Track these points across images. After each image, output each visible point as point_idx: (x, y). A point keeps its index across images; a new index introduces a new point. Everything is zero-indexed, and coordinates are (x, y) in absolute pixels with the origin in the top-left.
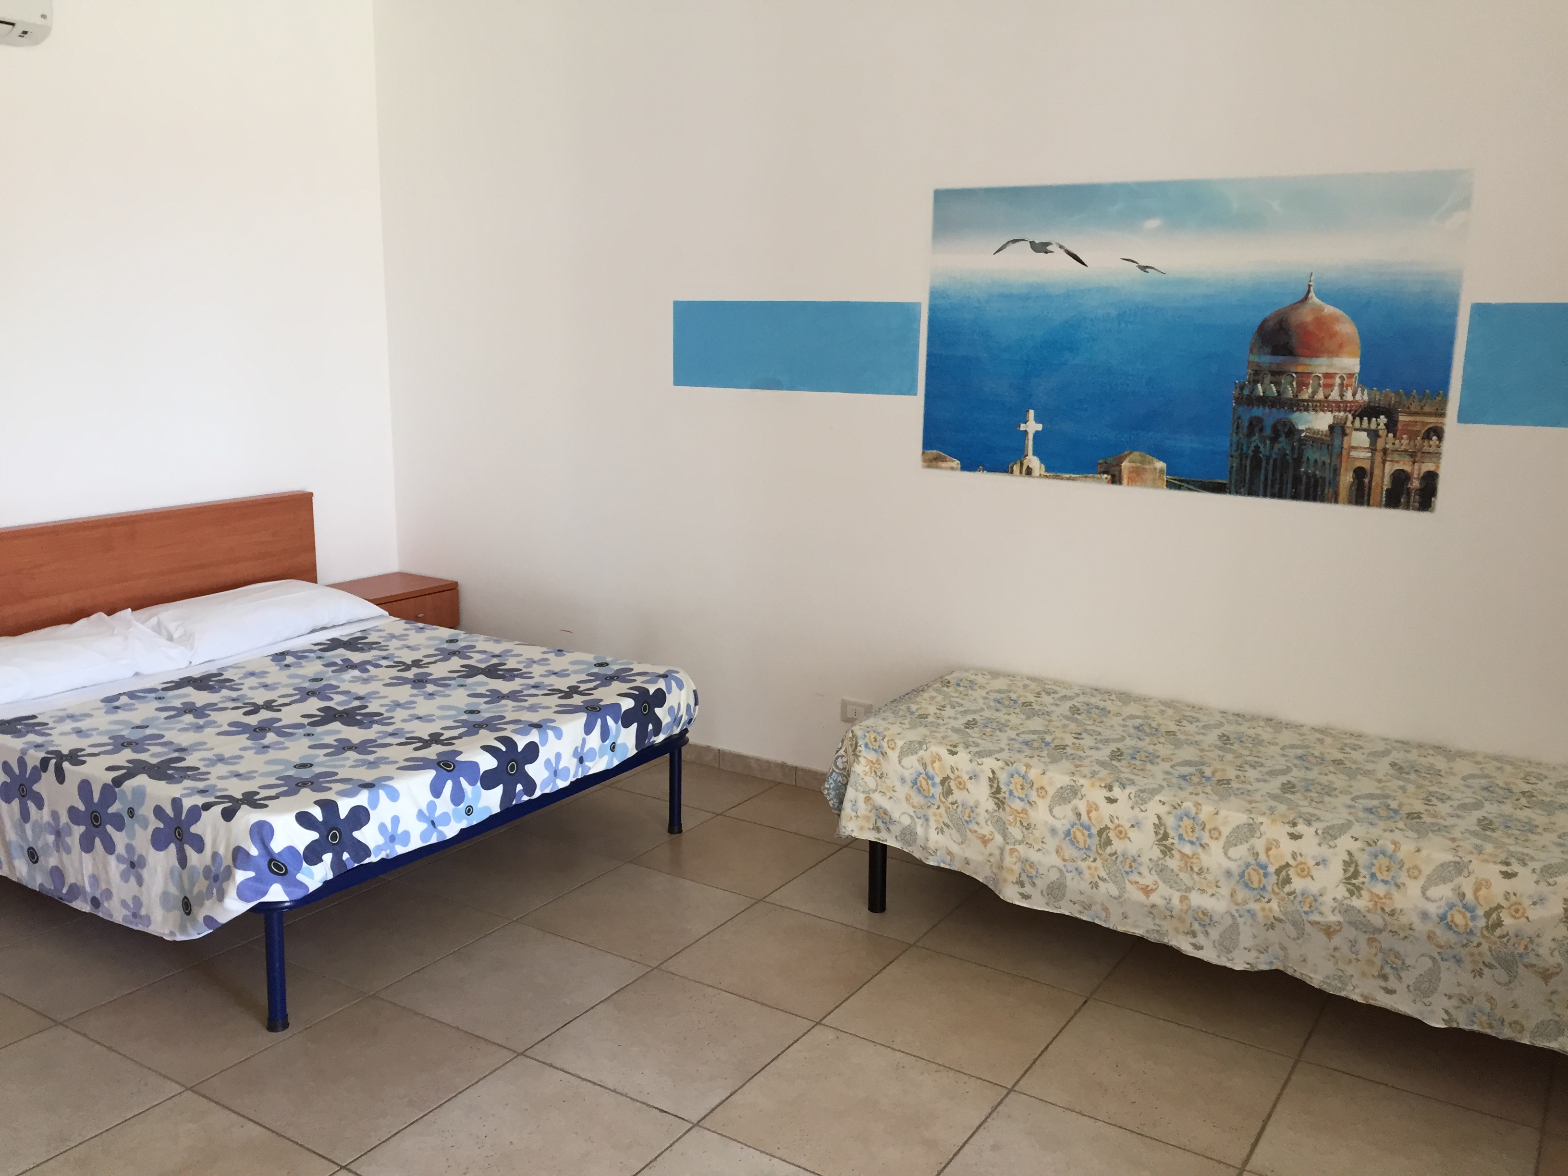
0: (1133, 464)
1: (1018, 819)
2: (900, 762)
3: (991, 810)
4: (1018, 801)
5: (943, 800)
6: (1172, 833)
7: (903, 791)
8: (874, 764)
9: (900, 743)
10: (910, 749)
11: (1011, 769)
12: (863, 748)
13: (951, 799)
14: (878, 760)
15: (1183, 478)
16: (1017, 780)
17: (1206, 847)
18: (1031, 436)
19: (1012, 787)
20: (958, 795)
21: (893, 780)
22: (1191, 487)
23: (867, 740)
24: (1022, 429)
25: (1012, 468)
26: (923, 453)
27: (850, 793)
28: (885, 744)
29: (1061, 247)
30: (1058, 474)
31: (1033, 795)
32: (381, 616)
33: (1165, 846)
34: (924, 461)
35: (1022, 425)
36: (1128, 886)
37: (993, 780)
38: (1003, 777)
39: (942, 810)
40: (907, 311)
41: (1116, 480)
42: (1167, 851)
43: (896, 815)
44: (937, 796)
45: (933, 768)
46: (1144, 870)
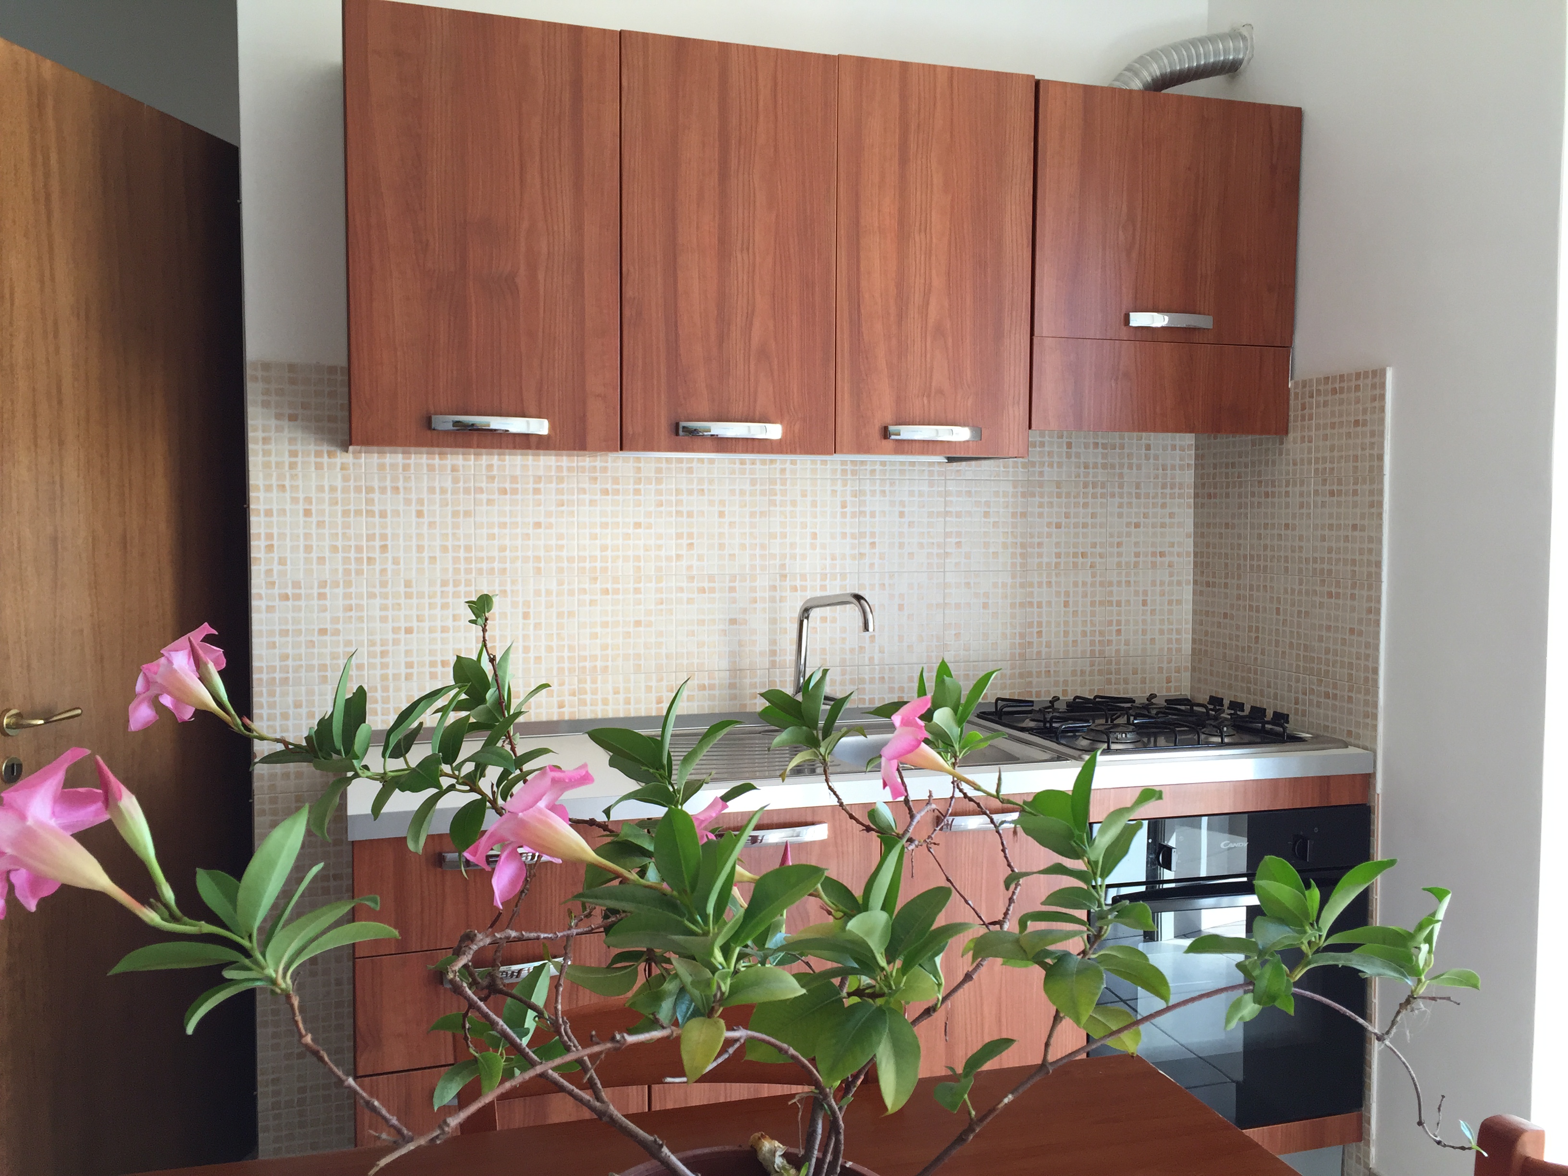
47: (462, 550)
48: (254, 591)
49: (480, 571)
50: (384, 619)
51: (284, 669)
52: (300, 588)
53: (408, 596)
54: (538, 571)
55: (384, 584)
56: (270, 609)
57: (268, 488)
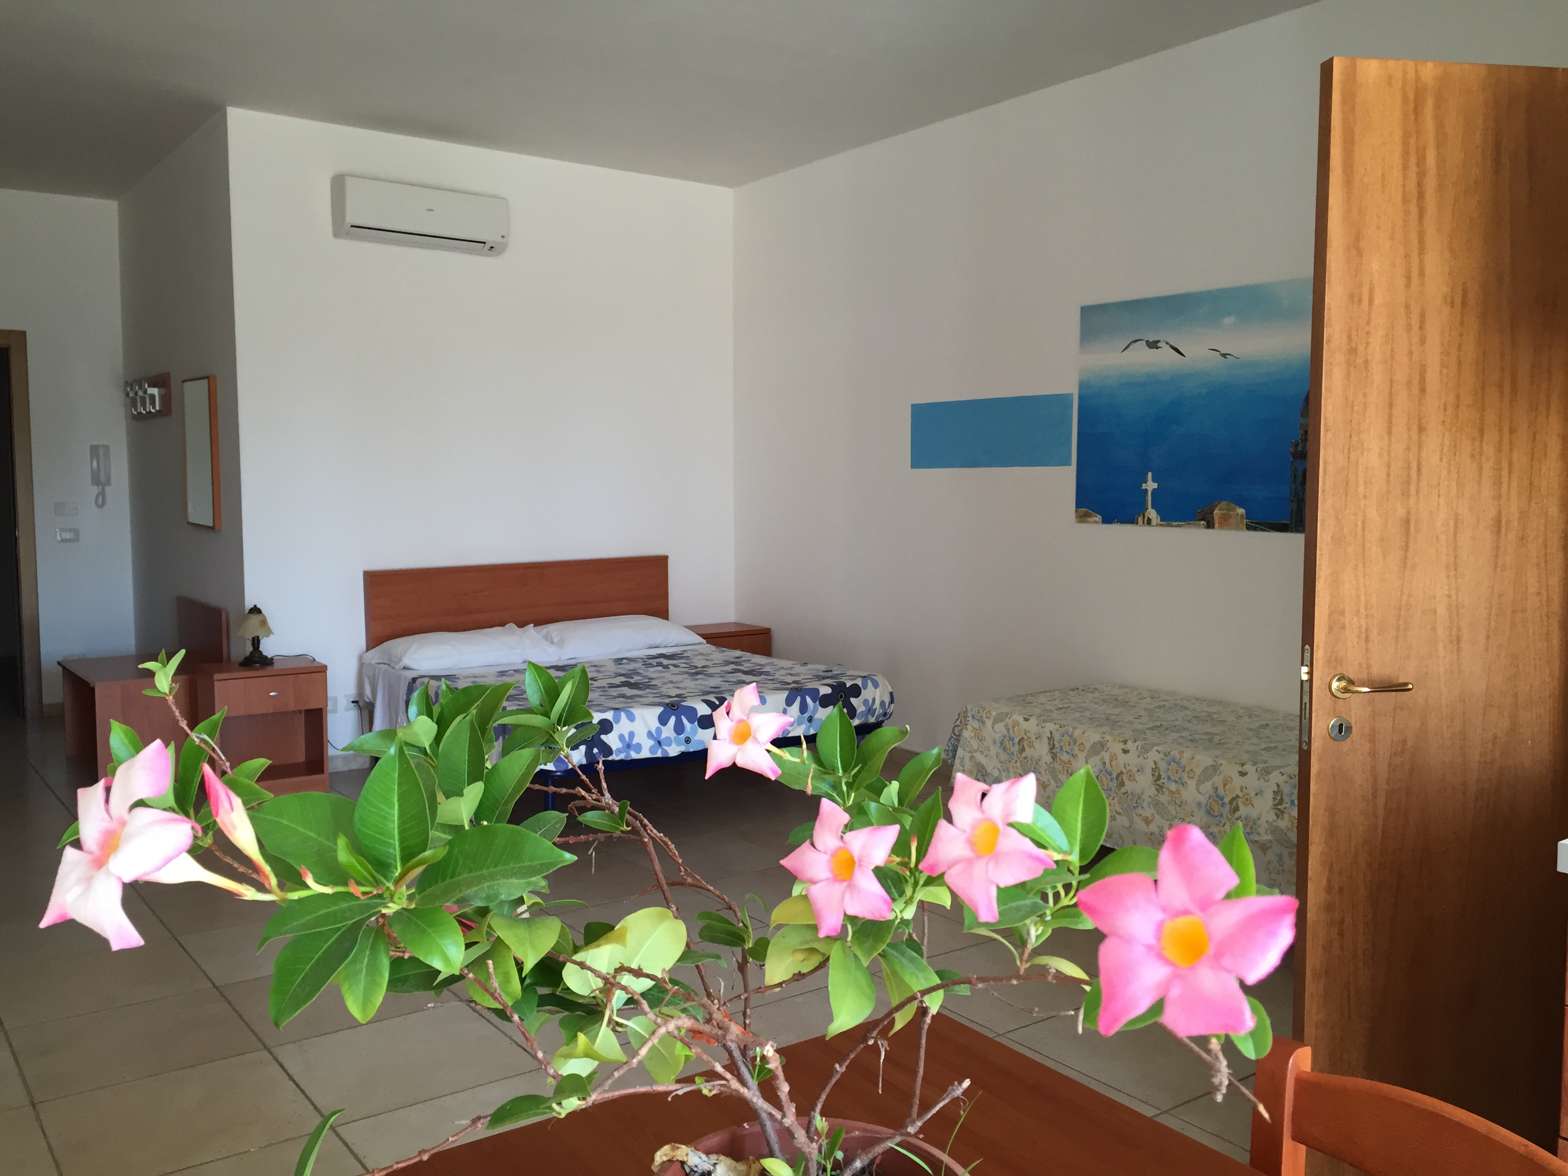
0: (1222, 512)
1: (1066, 768)
2: (993, 728)
3: (1048, 763)
4: (1065, 754)
5: (1019, 756)
6: (1163, 775)
7: (994, 750)
8: (977, 730)
9: (994, 713)
10: (998, 720)
11: (1063, 730)
12: (970, 719)
13: (1024, 755)
14: (980, 727)
15: (1258, 521)
16: (1067, 738)
17: (1185, 785)
18: (1150, 493)
19: (1062, 744)
20: (1028, 752)
21: (988, 742)
22: (1263, 528)
23: (973, 713)
24: (1143, 488)
25: (1137, 519)
26: (1076, 511)
27: (960, 752)
28: (984, 715)
29: (1167, 343)
30: (1170, 523)
31: (1076, 750)
32: (700, 643)
33: (1158, 785)
34: (1077, 517)
35: (1144, 485)
36: (1135, 818)
37: (1051, 738)
38: (1057, 736)
39: (1018, 763)
40: (1062, 400)
41: (1210, 525)
42: (1160, 788)
43: (989, 770)
44: (1015, 754)
45: (1014, 731)
46: (1145, 805)
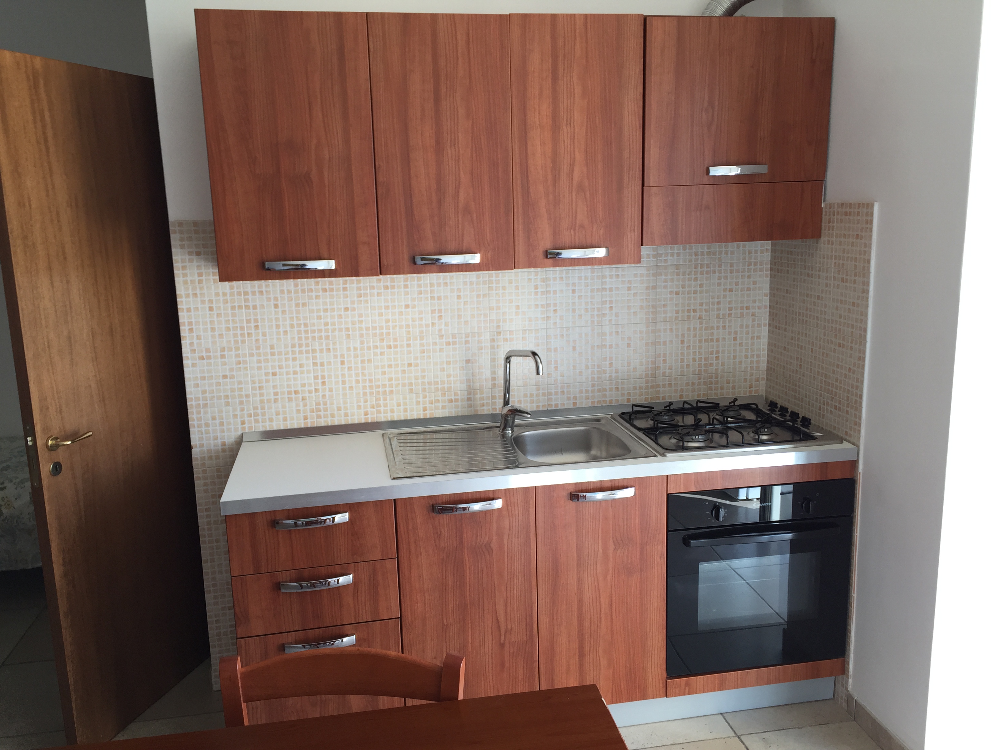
47: (302, 326)
48: (184, 355)
49: (313, 338)
50: (259, 368)
51: (205, 399)
52: (210, 352)
53: (273, 354)
54: (348, 336)
55: (258, 348)
56: (194, 365)
57: (188, 296)
